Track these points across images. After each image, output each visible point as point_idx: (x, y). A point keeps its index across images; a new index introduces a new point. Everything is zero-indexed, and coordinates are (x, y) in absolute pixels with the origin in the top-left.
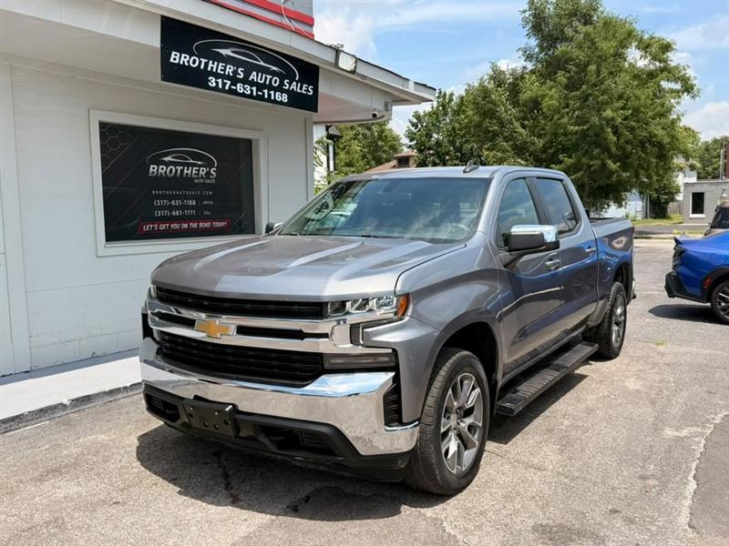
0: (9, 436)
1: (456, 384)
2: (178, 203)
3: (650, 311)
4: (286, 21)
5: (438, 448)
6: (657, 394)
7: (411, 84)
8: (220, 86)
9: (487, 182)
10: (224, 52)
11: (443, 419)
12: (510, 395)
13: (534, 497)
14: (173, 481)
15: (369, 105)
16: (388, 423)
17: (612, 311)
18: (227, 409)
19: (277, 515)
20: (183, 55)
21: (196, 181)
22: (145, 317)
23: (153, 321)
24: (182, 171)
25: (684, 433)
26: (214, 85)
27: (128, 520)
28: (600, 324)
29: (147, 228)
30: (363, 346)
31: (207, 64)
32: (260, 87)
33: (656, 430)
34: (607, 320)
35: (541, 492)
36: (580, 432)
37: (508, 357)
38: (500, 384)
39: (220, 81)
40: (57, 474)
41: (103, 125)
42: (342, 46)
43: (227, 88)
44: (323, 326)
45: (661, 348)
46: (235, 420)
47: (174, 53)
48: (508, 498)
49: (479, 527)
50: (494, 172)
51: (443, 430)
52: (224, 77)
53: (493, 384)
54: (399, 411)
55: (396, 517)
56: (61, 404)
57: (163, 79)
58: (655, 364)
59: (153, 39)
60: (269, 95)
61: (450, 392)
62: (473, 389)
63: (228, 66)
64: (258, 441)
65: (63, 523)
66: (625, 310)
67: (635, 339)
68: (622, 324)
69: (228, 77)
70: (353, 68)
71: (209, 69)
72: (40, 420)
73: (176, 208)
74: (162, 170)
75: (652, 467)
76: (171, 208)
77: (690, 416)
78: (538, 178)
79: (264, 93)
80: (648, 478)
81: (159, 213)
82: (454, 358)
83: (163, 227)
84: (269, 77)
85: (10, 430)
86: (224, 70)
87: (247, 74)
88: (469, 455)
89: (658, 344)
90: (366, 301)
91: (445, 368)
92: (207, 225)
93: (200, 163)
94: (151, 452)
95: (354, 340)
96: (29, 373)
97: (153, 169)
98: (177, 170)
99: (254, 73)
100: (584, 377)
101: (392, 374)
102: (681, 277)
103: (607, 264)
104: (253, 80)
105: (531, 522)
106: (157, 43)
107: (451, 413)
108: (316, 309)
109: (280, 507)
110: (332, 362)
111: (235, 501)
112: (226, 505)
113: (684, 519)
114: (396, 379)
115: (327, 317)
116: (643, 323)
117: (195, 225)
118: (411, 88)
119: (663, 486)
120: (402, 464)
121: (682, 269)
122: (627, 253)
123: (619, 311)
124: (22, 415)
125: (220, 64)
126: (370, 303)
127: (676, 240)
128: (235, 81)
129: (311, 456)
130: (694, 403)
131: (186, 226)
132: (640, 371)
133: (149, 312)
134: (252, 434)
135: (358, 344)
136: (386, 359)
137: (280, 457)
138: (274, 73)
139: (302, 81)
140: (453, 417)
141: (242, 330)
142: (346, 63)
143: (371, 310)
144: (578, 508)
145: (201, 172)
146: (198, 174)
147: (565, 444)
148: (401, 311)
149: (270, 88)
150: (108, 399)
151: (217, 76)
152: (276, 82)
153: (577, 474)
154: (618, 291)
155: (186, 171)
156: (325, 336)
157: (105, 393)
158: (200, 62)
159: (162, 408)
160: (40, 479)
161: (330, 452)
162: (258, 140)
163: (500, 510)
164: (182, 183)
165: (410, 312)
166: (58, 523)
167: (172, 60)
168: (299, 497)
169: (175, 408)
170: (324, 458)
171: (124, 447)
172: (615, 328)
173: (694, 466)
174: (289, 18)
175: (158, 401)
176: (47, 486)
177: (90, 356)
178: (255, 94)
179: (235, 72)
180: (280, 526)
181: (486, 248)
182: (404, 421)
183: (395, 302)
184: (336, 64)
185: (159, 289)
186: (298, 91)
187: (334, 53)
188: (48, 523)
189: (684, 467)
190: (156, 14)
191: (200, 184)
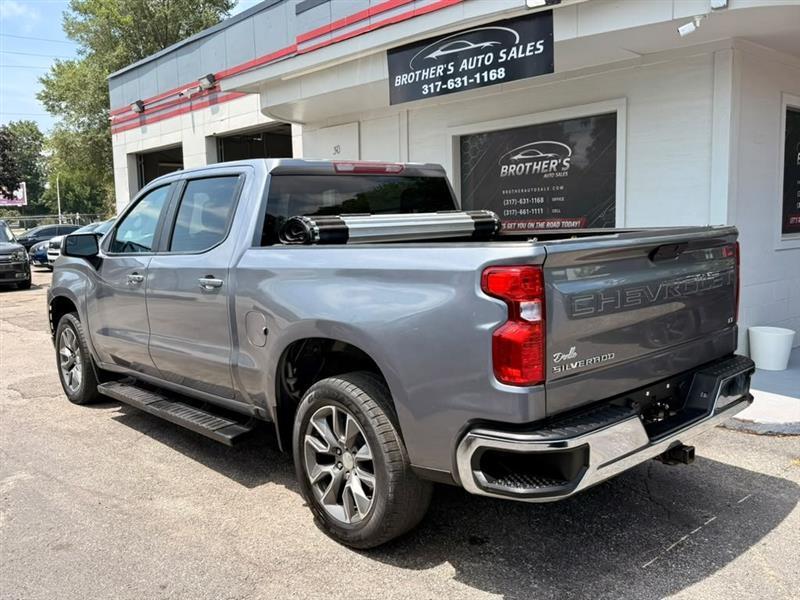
2: (525, 201)
8: (433, 91)
10: (434, 55)
20: (403, 75)
21: (546, 176)
24: (531, 167)
26: (427, 92)
31: (421, 75)
32: (470, 74)
39: (432, 85)
47: (397, 78)
52: (434, 80)
57: (392, 104)
60: (482, 78)
63: (439, 67)
69: (439, 79)
71: (423, 78)
73: (523, 206)
74: (513, 169)
76: (519, 207)
79: (475, 79)
81: (507, 212)
84: (482, 57)
86: (436, 73)
87: (457, 66)
93: (550, 155)
97: (504, 169)
98: (526, 167)
99: (465, 61)
104: (464, 69)
125: (432, 69)
128: (445, 79)
145: (552, 166)
146: (548, 168)
149: (482, 69)
151: (428, 81)
152: (489, 59)
155: (535, 167)
158: (415, 75)
162: (617, 111)
167: (396, 85)
178: (466, 84)
179: (446, 70)
186: (520, 55)
190: (381, 52)
191: (550, 178)
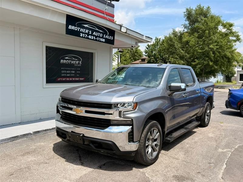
0: (14, 142)
1: (151, 131)
2: (69, 72)
3: (220, 112)
4: (105, 16)
5: (145, 151)
6: (218, 138)
7: (144, 37)
8: (84, 36)
9: (165, 69)
10: (85, 26)
11: (147, 142)
12: (170, 136)
13: (174, 167)
14: (64, 157)
15: (131, 43)
16: (129, 142)
17: (206, 112)
18: (81, 135)
19: (95, 169)
20: (73, 26)
21: (75, 65)
22: (57, 107)
23: (60, 108)
24: (71, 62)
25: (225, 150)
26: (82, 36)
27: (50, 168)
28: (201, 116)
29: (59, 79)
30: (122, 118)
31: (80, 29)
32: (96, 37)
33: (216, 149)
34: (204, 114)
35: (177, 166)
36: (191, 149)
37: (169, 124)
38: (166, 132)
39: (84, 35)
40: (28, 154)
41: (47, 47)
42: (123, 24)
43: (86, 37)
44: (111, 111)
45: (222, 124)
46: (83, 139)
47: (70, 26)
48: (166, 167)
49: (156, 175)
50: (167, 66)
51: (146, 145)
52: (85, 33)
53: (163, 132)
54: (133, 138)
55: (131, 171)
56: (30, 133)
57: (66, 34)
58: (219, 129)
59: (64, 21)
60: (99, 39)
61: (149, 133)
62: (157, 133)
63: (87, 30)
64: (90, 146)
65: (30, 168)
66: (210, 111)
67: (214, 121)
68: (209, 116)
69: (86, 34)
70: (126, 31)
71: (81, 31)
72: (23, 138)
73: (68, 73)
74: (65, 61)
75: (213, 160)
76: (67, 73)
77: (227, 146)
78: (181, 68)
79: (97, 39)
80: (211, 164)
81: (63, 75)
82: (151, 123)
83: (64, 79)
84: (99, 34)
85: (14, 141)
86: (85, 31)
87: (92, 33)
88: (155, 154)
89: (221, 123)
90: (124, 104)
91: (148, 126)
92: (78, 79)
93: (76, 60)
94: (57, 149)
95: (120, 116)
96: (20, 124)
97: (62, 61)
98: (69, 62)
99: (95, 32)
100: (195, 132)
101: (131, 127)
102: (230, 101)
103: (204, 96)
104: (94, 34)
105: (172, 175)
106: (65, 23)
107: (149, 140)
108: (109, 106)
109: (96, 166)
110: (113, 122)
111: (82, 164)
112: (79, 165)
113: (220, 176)
114: (132, 128)
115: (112, 108)
116: (217, 116)
117: (74, 79)
118: (144, 38)
119: (215, 166)
120: (133, 155)
121: (231, 99)
122: (212, 93)
123: (208, 112)
124: (18, 136)
125: (84, 29)
126: (125, 105)
127: (229, 90)
128: (88, 34)
129: (106, 151)
130: (229, 142)
131: (71, 79)
132: (214, 131)
133: (59, 105)
134: (88, 143)
135: (121, 117)
136: (130, 122)
137: (96, 151)
138: (101, 33)
139: (109, 35)
140: (150, 141)
141: (87, 112)
142: (124, 30)
143: (125, 107)
144: (188, 171)
145: (77, 62)
146: (76, 63)
147: (187, 152)
148: (134, 108)
149: (99, 37)
150: (45, 132)
151: (83, 33)
152: (101, 35)
153: (189, 161)
154: (208, 105)
155: (72, 62)
156: (111, 114)
157: (44, 130)
158: (78, 29)
159: (61, 135)
160: (23, 155)
161: (112, 150)
162: (95, 53)
163: (163, 171)
164: (71, 66)
165: (137, 108)
166: (29, 168)
167: (69, 28)
168: (102, 164)
169: (65, 135)
170: (109, 152)
171: (49, 147)
172: (207, 117)
173: (226, 160)
174: (107, 15)
175: (60, 133)
176: (25, 157)
177: (39, 119)
178: (94, 39)
179: (89, 32)
180: (96, 172)
181: (163, 90)
182: (134, 141)
183: (133, 105)
184: (120, 30)
185: (62, 98)
186: (108, 38)
187: (120, 27)
188: (26, 168)
189: (223, 161)
190: (65, 14)
191: (76, 66)
